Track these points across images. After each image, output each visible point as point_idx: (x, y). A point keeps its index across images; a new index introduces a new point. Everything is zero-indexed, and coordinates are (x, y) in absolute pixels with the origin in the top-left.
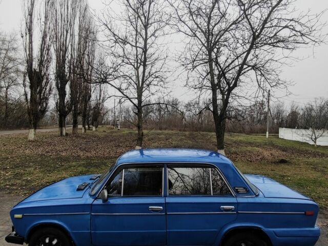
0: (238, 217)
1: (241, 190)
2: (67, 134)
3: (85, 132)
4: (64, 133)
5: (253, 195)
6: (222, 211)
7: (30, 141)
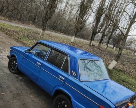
0: (64, 85)
1: (74, 73)
2: (93, 45)
3: (107, 48)
4: (91, 44)
5: (78, 79)
6: (59, 78)
7: (71, 42)
